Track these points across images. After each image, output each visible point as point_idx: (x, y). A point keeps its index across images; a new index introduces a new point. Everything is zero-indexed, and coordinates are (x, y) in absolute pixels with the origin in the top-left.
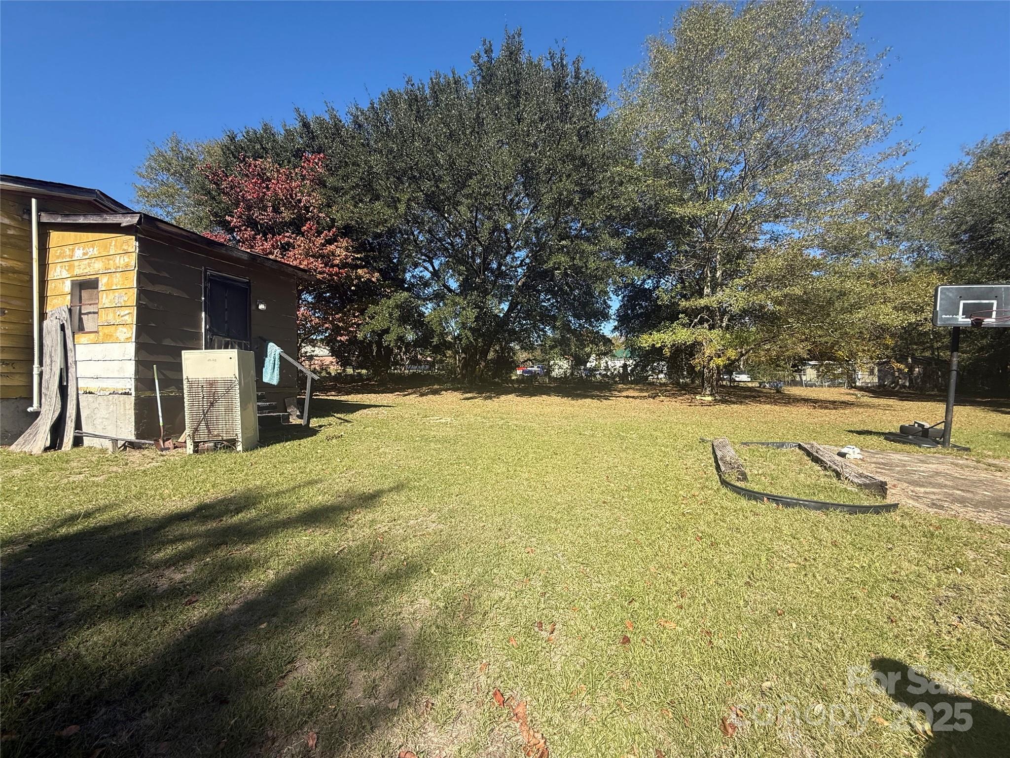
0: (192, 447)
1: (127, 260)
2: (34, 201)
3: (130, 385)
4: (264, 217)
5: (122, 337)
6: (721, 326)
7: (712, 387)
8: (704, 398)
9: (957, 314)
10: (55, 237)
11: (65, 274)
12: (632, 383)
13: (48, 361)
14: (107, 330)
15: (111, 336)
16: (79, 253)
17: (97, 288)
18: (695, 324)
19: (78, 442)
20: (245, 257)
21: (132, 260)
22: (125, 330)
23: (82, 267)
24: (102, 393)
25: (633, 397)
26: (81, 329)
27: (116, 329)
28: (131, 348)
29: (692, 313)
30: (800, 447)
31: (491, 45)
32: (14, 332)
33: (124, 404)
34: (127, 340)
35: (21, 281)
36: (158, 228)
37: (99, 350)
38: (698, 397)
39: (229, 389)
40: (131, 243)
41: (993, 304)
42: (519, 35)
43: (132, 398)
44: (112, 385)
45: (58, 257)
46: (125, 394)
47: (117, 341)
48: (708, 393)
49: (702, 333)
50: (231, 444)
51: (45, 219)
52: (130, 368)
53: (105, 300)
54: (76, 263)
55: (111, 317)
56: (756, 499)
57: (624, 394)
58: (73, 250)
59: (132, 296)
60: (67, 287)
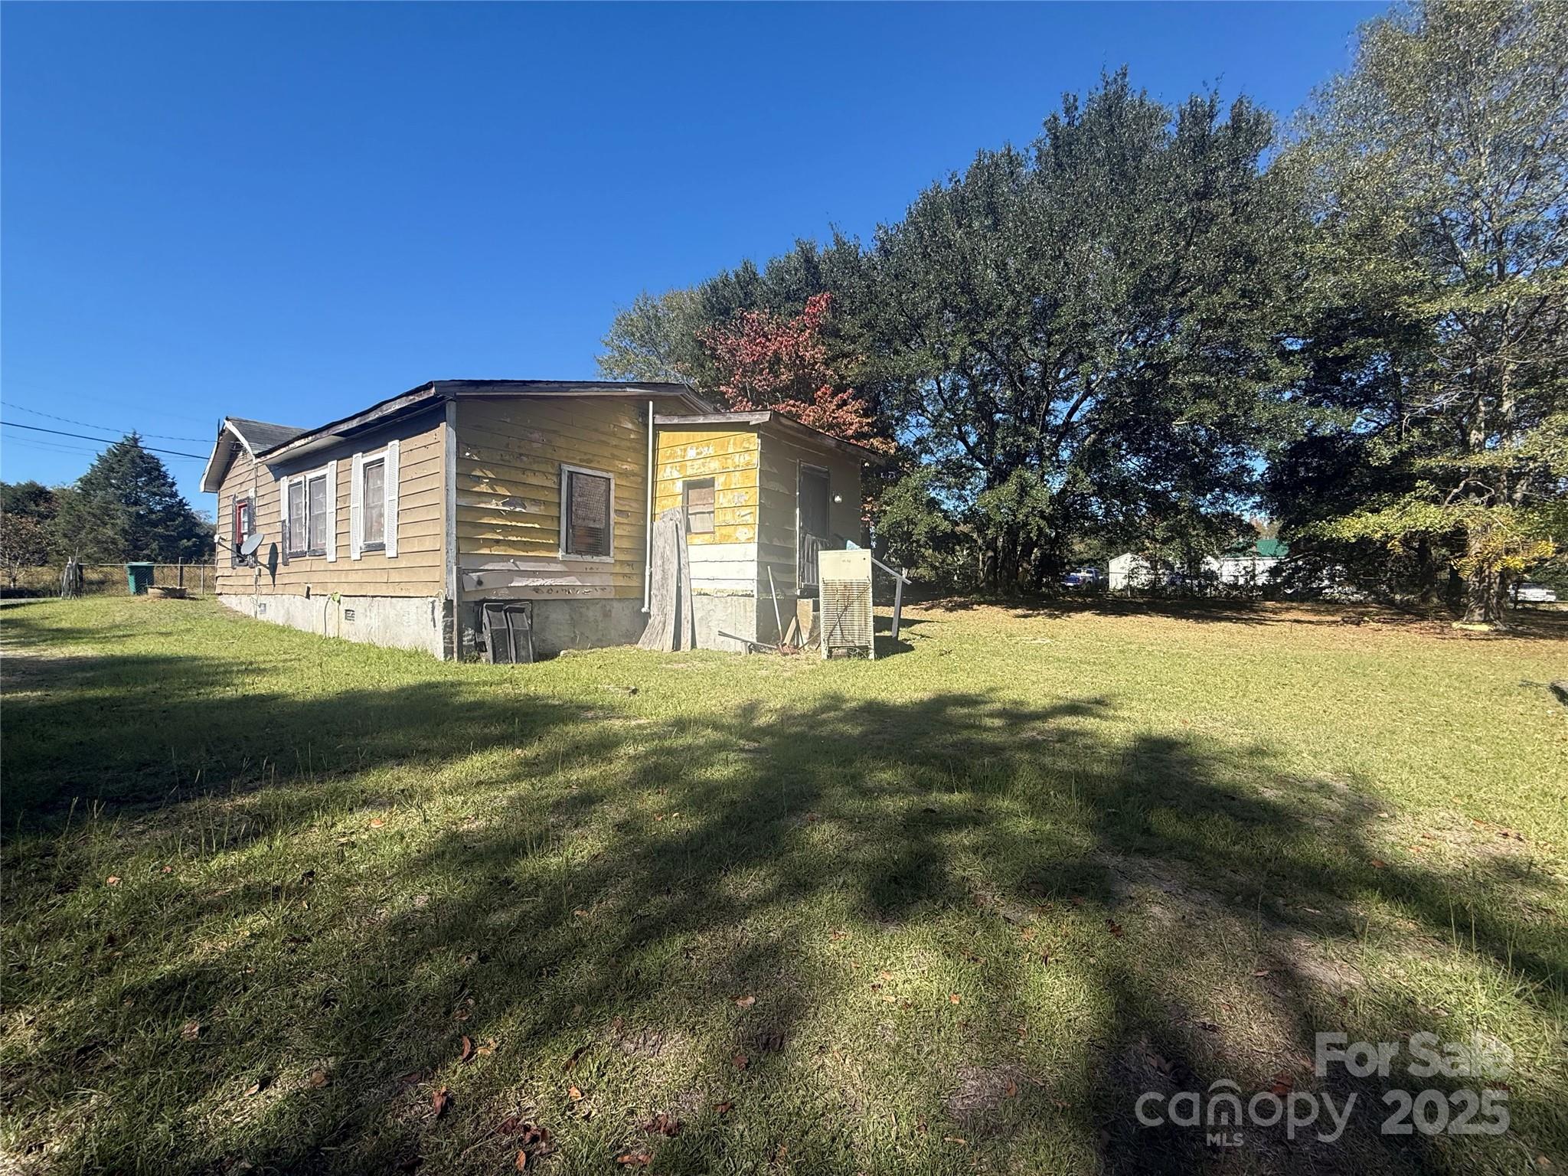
0: (826, 652)
1: (747, 458)
2: (651, 403)
3: (753, 587)
5: (743, 538)
6: (1510, 499)
7: (1488, 609)
8: (1470, 627)
10: (663, 435)
11: (676, 475)
12: (1291, 598)
13: (659, 563)
14: (725, 531)
15: (730, 536)
16: (691, 453)
17: (713, 486)
18: (1456, 497)
19: (694, 645)
20: (833, 443)
21: (755, 458)
22: (744, 529)
23: (696, 467)
24: (719, 594)
26: (688, 530)
27: (735, 530)
28: (752, 550)
29: (1447, 480)
32: (633, 534)
33: (745, 606)
34: (749, 540)
35: (637, 484)
36: (781, 424)
37: (714, 552)
38: (1456, 625)
39: (865, 590)
40: (753, 441)
43: (754, 600)
44: (729, 586)
45: (668, 458)
46: (746, 595)
47: (738, 542)
48: (1477, 617)
49: (1468, 513)
50: (862, 652)
51: (660, 420)
52: (752, 570)
53: (722, 500)
54: (689, 463)
55: (729, 518)
57: (1284, 616)
58: (685, 450)
59: (754, 496)
60: (679, 487)
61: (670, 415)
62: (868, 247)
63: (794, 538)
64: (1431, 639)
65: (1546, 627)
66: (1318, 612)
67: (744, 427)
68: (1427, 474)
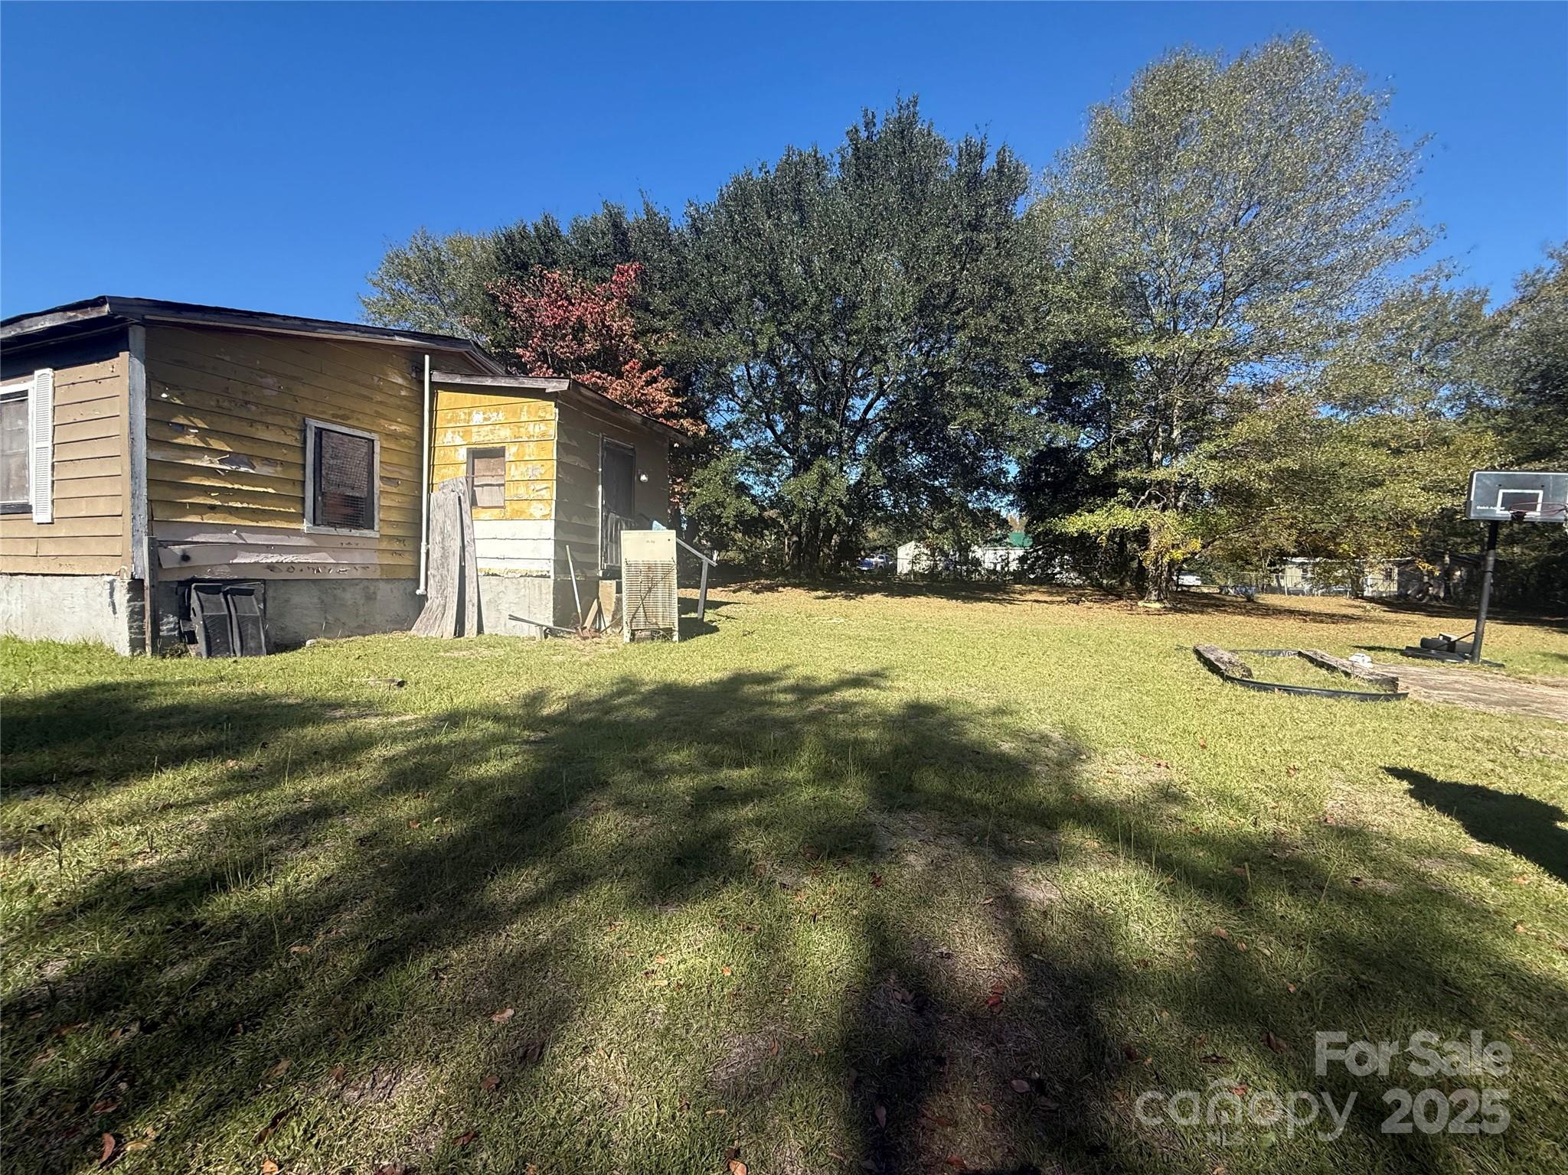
0: (629, 635)
1: (543, 428)
2: (427, 357)
3: (549, 567)
4: (562, 349)
5: (538, 514)
6: (1176, 507)
7: (1160, 590)
8: (1149, 605)
9: (1495, 505)
10: (443, 396)
11: (458, 441)
12: (1033, 582)
13: (438, 539)
14: (516, 506)
15: (522, 512)
16: (477, 418)
17: (504, 456)
18: (1143, 503)
19: (480, 630)
20: (639, 420)
21: (552, 429)
22: (540, 505)
23: (483, 433)
24: (510, 575)
25: (1046, 602)
26: (474, 503)
27: (529, 506)
28: (549, 528)
29: (1138, 488)
30: (1300, 654)
31: (874, 117)
32: (405, 505)
33: (540, 587)
34: (545, 517)
35: (410, 448)
36: (580, 394)
37: (505, 528)
38: (1140, 603)
39: (666, 575)
40: (550, 410)
41: (1538, 495)
42: (915, 104)
43: (551, 582)
44: (522, 567)
45: (449, 421)
46: (542, 576)
47: (531, 518)
48: (1153, 598)
49: (1149, 515)
50: (667, 634)
51: (438, 377)
52: (548, 549)
53: (514, 472)
54: (475, 429)
55: (522, 491)
56: (1266, 690)
57: (1029, 597)
58: (470, 414)
59: (551, 470)
60: (462, 455)
61: (452, 372)
62: (679, 223)
63: (596, 516)
64: (1124, 614)
65: (1195, 605)
66: (1051, 594)
67: (539, 394)
68: (1125, 483)
